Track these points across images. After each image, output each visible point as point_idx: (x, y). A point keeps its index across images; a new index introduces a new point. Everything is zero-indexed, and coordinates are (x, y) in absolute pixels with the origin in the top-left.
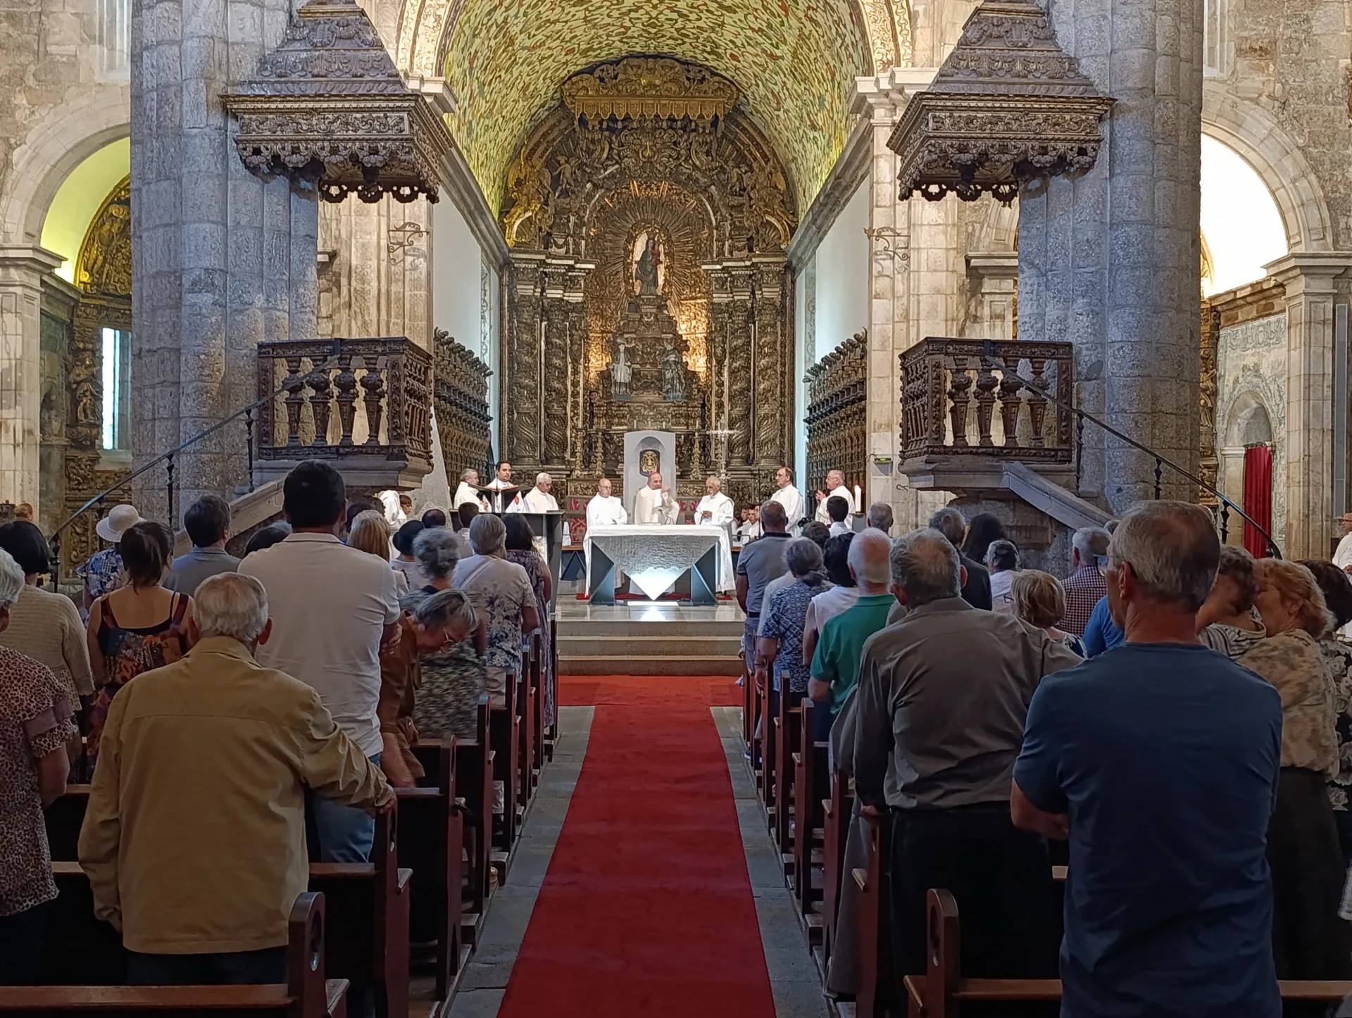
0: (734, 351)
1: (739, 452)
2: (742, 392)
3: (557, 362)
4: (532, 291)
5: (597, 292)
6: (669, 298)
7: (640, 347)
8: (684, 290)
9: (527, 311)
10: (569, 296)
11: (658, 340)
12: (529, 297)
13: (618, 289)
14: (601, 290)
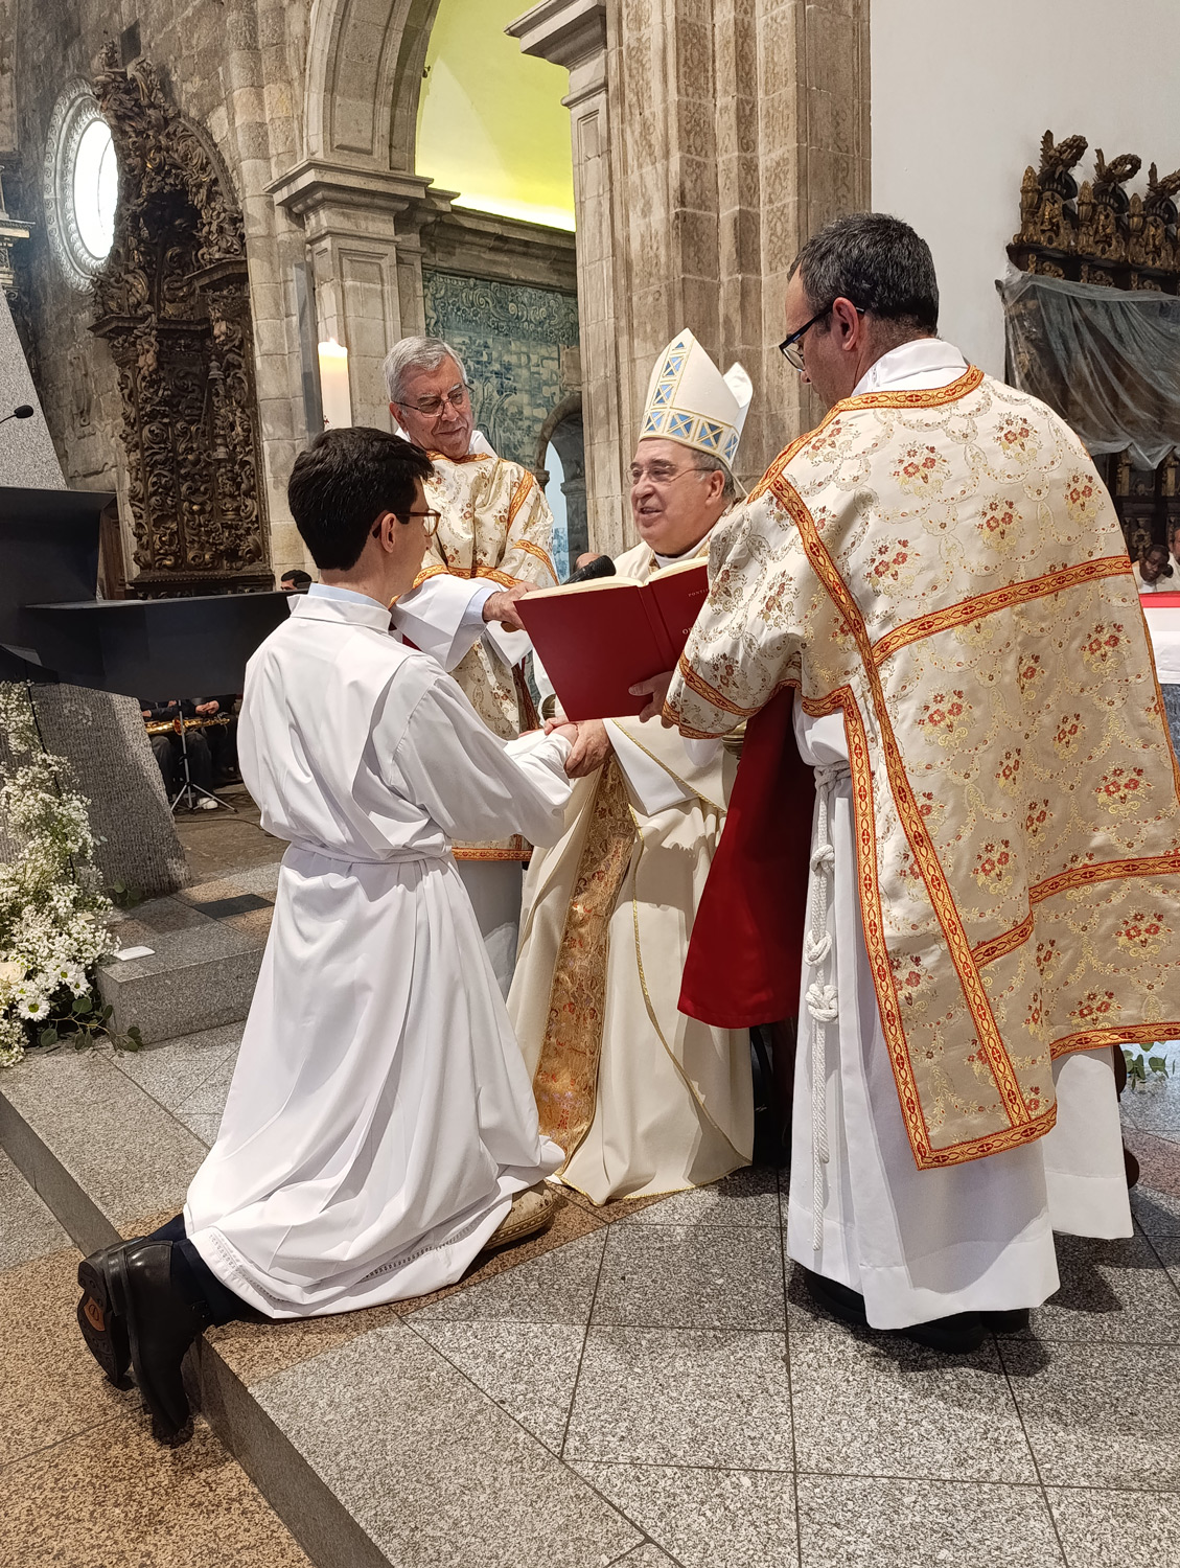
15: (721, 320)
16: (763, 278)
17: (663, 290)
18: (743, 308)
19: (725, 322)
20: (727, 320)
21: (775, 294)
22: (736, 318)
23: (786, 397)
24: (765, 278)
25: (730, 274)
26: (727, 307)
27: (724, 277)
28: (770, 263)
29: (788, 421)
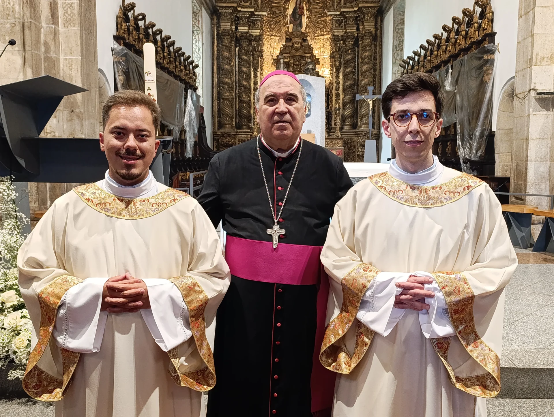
0: (347, 63)
1: (348, 122)
2: (351, 86)
3: (245, 69)
4: (229, 27)
5: (268, 32)
6: (309, 36)
7: (292, 61)
8: (317, 31)
9: (227, 38)
10: (252, 32)
11: (303, 57)
12: (228, 30)
13: (279, 31)
14: (270, 31)
15: (42, 42)
16: (60, 29)
17: (17, 24)
18: (54, 39)
19: (44, 43)
20: (46, 44)
21: (67, 37)
25: (48, 24)
26: (46, 37)
27: (43, 24)
28: (64, 24)
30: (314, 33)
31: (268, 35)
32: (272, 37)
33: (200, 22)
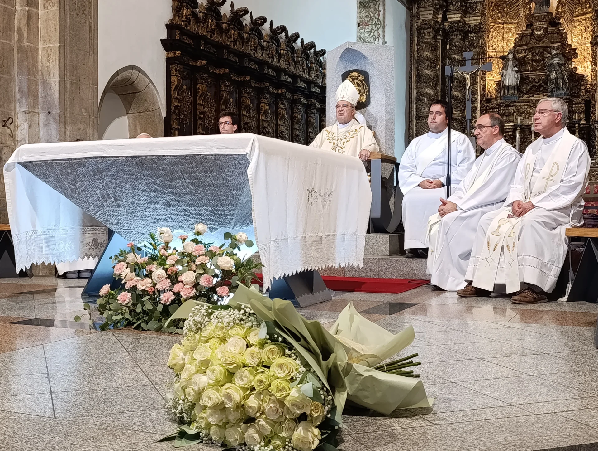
4: (432, 15)
5: (499, 19)
6: (563, 17)
7: (530, 56)
8: (576, 8)
9: (427, 32)
10: (469, 21)
11: (546, 49)
12: (429, 20)
13: (517, 15)
14: (503, 16)
15: (16, 29)
16: (40, 11)
18: (28, 24)
19: (18, 29)
20: (19, 30)
21: (46, 20)
22: (25, 29)
23: (52, 72)
24: (41, 11)
25: (21, 6)
26: (19, 22)
28: (44, 5)
29: (53, 85)
30: (572, 12)
31: (499, 23)
32: (505, 25)
33: (381, 13)
